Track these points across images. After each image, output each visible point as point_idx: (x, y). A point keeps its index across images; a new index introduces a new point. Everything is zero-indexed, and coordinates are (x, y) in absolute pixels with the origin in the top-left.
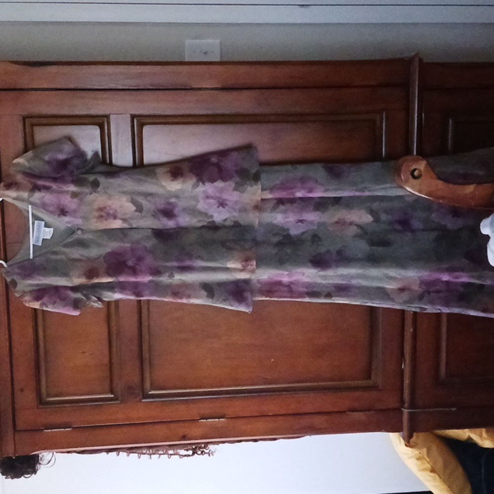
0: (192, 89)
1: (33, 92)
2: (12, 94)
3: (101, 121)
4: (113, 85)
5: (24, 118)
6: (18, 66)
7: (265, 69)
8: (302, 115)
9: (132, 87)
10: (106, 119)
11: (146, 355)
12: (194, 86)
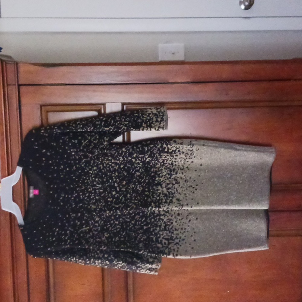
0: (168, 83)
1: (48, 87)
2: (33, 88)
3: (99, 108)
4: (108, 81)
5: (41, 106)
6: (36, 67)
7: (226, 67)
8: (253, 101)
9: (123, 82)
10: (102, 106)
11: (131, 287)
12: (170, 81)
